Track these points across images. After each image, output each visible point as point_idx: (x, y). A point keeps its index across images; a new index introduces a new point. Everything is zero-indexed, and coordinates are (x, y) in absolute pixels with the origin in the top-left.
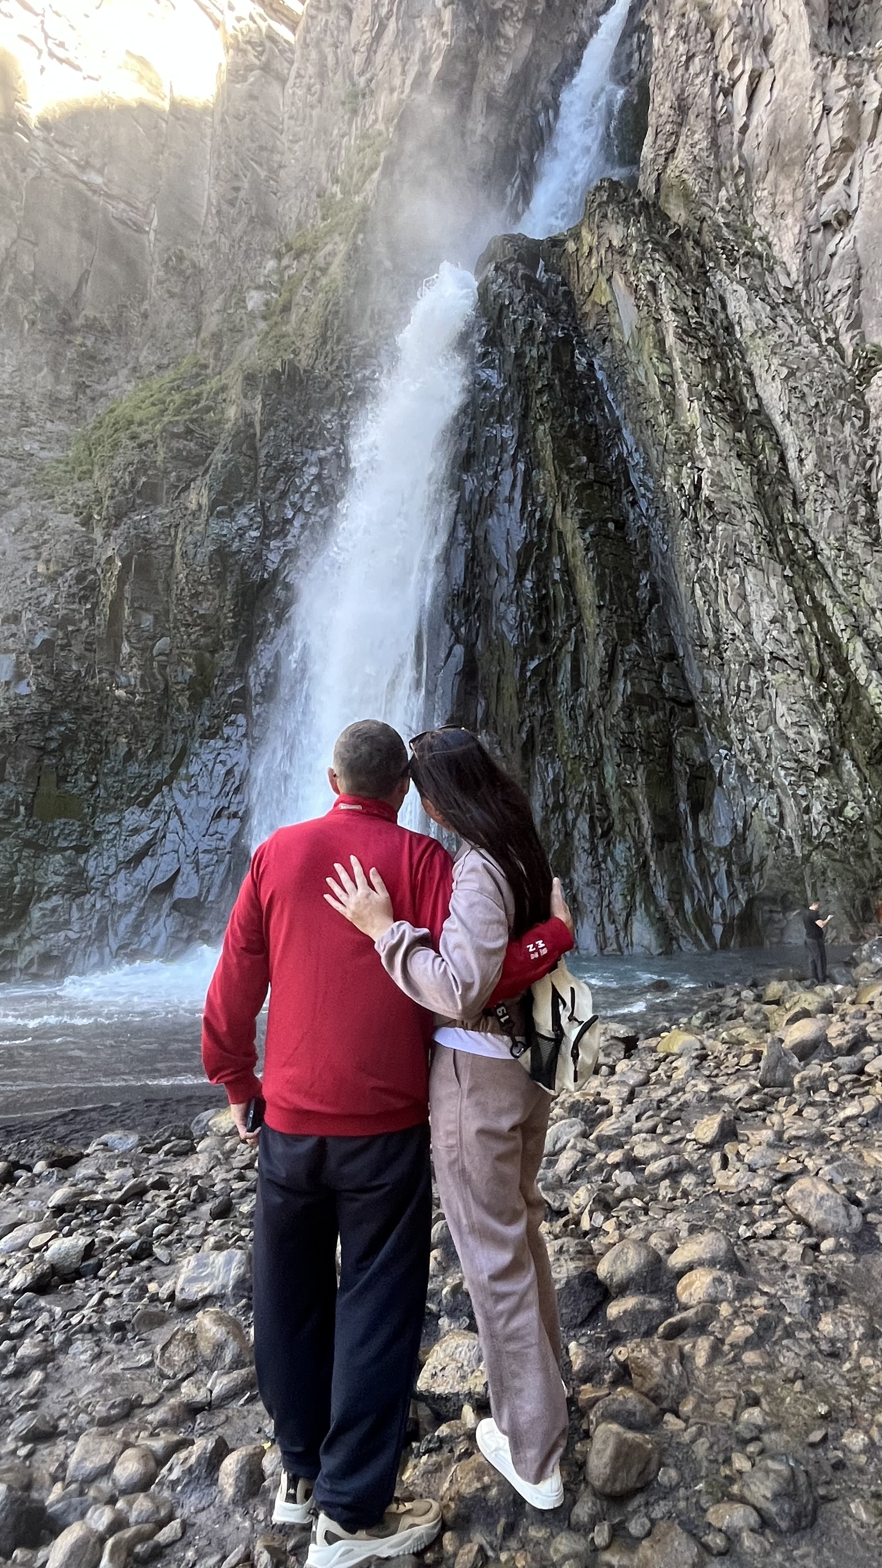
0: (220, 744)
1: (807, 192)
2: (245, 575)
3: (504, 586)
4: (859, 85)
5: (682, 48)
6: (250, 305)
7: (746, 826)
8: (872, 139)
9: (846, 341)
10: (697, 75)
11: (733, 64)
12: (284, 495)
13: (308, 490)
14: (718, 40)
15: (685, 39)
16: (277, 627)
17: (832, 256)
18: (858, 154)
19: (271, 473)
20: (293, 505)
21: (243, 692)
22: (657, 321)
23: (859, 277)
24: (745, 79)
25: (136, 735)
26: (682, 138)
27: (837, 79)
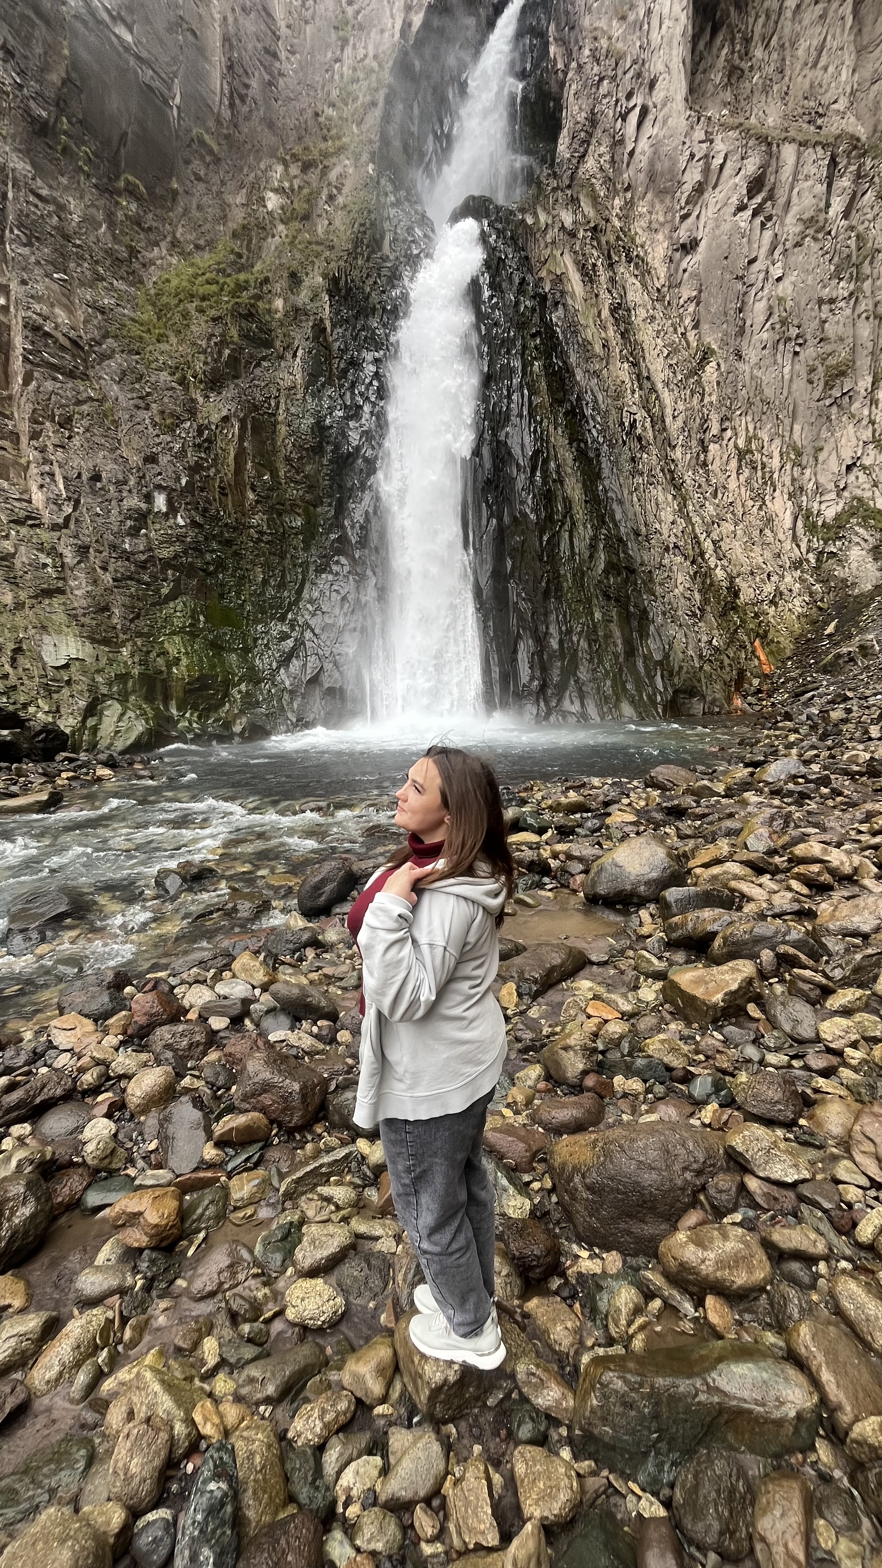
0: (330, 577)
1: (674, 217)
2: (337, 447)
3: (521, 480)
4: (712, 142)
5: (596, 69)
6: (270, 206)
7: (671, 648)
8: (714, 188)
9: (691, 335)
10: (605, 96)
11: (629, 96)
12: (353, 385)
13: (371, 384)
14: (620, 72)
15: (598, 61)
16: (363, 491)
17: (685, 271)
18: (706, 195)
19: (342, 365)
20: (361, 394)
21: (343, 539)
22: (597, 296)
23: (700, 291)
24: (637, 110)
25: (268, 567)
26: (592, 147)
27: (699, 134)
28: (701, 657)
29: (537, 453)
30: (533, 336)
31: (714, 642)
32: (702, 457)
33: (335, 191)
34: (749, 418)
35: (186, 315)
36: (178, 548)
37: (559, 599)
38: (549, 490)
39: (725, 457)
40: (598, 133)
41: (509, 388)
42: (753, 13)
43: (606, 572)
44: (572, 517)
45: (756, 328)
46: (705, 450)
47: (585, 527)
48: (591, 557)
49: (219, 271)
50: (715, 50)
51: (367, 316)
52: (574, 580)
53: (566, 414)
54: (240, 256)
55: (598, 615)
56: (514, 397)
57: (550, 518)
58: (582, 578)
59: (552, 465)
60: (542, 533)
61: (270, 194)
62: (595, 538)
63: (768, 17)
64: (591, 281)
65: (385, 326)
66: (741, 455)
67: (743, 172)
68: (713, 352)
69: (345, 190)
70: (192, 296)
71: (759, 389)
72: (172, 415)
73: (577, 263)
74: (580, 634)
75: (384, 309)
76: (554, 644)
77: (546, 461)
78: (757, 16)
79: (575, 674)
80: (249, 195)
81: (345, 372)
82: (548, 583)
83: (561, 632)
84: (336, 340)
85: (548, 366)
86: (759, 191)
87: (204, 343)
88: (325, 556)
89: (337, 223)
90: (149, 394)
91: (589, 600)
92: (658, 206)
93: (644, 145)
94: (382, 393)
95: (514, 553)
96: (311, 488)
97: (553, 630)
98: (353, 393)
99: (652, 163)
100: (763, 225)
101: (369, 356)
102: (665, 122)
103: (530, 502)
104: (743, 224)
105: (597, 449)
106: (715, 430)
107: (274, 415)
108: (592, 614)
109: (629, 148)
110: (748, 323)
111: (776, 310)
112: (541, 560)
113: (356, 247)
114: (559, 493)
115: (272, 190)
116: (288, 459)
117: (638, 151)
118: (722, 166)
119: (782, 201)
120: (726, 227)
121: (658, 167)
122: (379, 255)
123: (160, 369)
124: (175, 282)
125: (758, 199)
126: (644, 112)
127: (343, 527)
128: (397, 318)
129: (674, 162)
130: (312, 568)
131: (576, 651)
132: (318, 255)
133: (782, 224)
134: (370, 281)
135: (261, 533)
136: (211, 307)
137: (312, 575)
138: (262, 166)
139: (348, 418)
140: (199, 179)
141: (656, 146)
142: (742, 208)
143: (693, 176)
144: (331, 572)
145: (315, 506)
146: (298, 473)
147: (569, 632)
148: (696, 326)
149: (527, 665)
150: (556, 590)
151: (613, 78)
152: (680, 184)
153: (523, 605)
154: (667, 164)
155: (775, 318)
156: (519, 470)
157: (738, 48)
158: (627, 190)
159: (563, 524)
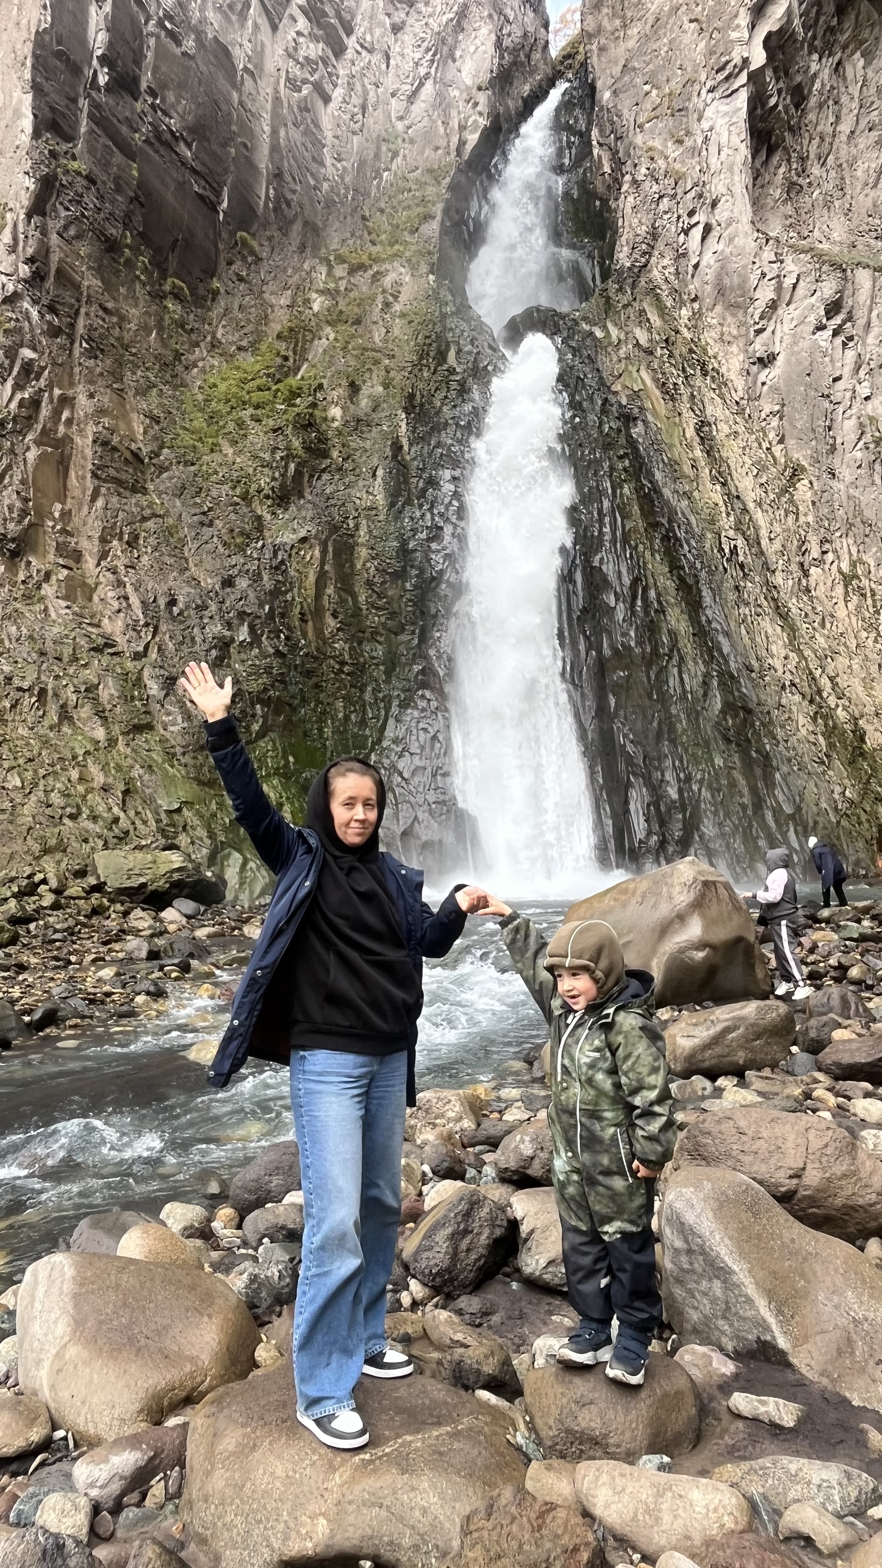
28: (836, 809)
29: (636, 581)
30: (621, 457)
31: (847, 793)
32: (804, 583)
33: (391, 299)
34: (851, 541)
35: (240, 424)
36: (265, 679)
37: (673, 742)
38: (652, 621)
39: (829, 583)
40: (660, 245)
41: (600, 511)
42: (807, 135)
43: (723, 712)
44: (679, 651)
45: (848, 446)
46: (806, 574)
47: (696, 663)
48: (705, 695)
49: (268, 375)
50: (772, 170)
51: (439, 432)
52: (689, 720)
53: (662, 540)
54: (286, 358)
55: (719, 761)
56: (607, 520)
57: (655, 652)
58: (697, 719)
59: (652, 594)
60: (649, 666)
61: (314, 296)
62: (707, 675)
63: (822, 139)
64: (673, 399)
65: (460, 442)
66: (848, 579)
67: (818, 294)
68: (803, 469)
69: (402, 298)
70: (244, 403)
71: (858, 511)
72: (242, 533)
73: (656, 380)
74: (701, 782)
75: (457, 425)
76: (673, 793)
77: (645, 590)
78: (811, 139)
79: (698, 829)
80: (294, 296)
81: (424, 491)
82: (659, 724)
83: (679, 780)
84: (414, 459)
85: (639, 489)
86: (837, 313)
87: (267, 456)
88: (409, 690)
89: (396, 332)
90: (210, 509)
91: (707, 743)
92: (729, 319)
93: (708, 258)
94: (461, 512)
95: (617, 689)
96: (393, 615)
97: (669, 776)
98: (433, 514)
99: (719, 278)
100: (844, 344)
101: (447, 474)
102: (731, 240)
103: (632, 634)
104: (823, 344)
105: (696, 576)
106: (815, 553)
107: (352, 536)
108: (712, 761)
109: (694, 261)
110: (839, 441)
111: (868, 429)
112: (650, 698)
113: (421, 358)
114: (663, 625)
115: (317, 291)
116: (369, 584)
117: (703, 264)
118: (795, 286)
119: (861, 322)
120: (805, 344)
121: (727, 281)
122: (445, 367)
123: (221, 483)
124: (223, 387)
125: (838, 320)
126: (708, 229)
127: (426, 657)
128: (470, 433)
129: (745, 280)
130: (395, 703)
131: (698, 801)
132: (377, 362)
133: (864, 344)
134: (440, 395)
135: (343, 663)
136: (268, 417)
137: (395, 710)
138: (306, 266)
139: (429, 540)
140: (241, 279)
141: (723, 261)
142: (821, 328)
143: (765, 294)
144: (416, 707)
145: (396, 634)
146: (380, 597)
147: (688, 779)
148: (781, 441)
149: (642, 819)
150: (669, 733)
151: (674, 196)
152: (753, 300)
153: (630, 748)
154: (736, 280)
155: (868, 438)
156: (617, 600)
157: (794, 166)
158: (694, 300)
159: (670, 658)
